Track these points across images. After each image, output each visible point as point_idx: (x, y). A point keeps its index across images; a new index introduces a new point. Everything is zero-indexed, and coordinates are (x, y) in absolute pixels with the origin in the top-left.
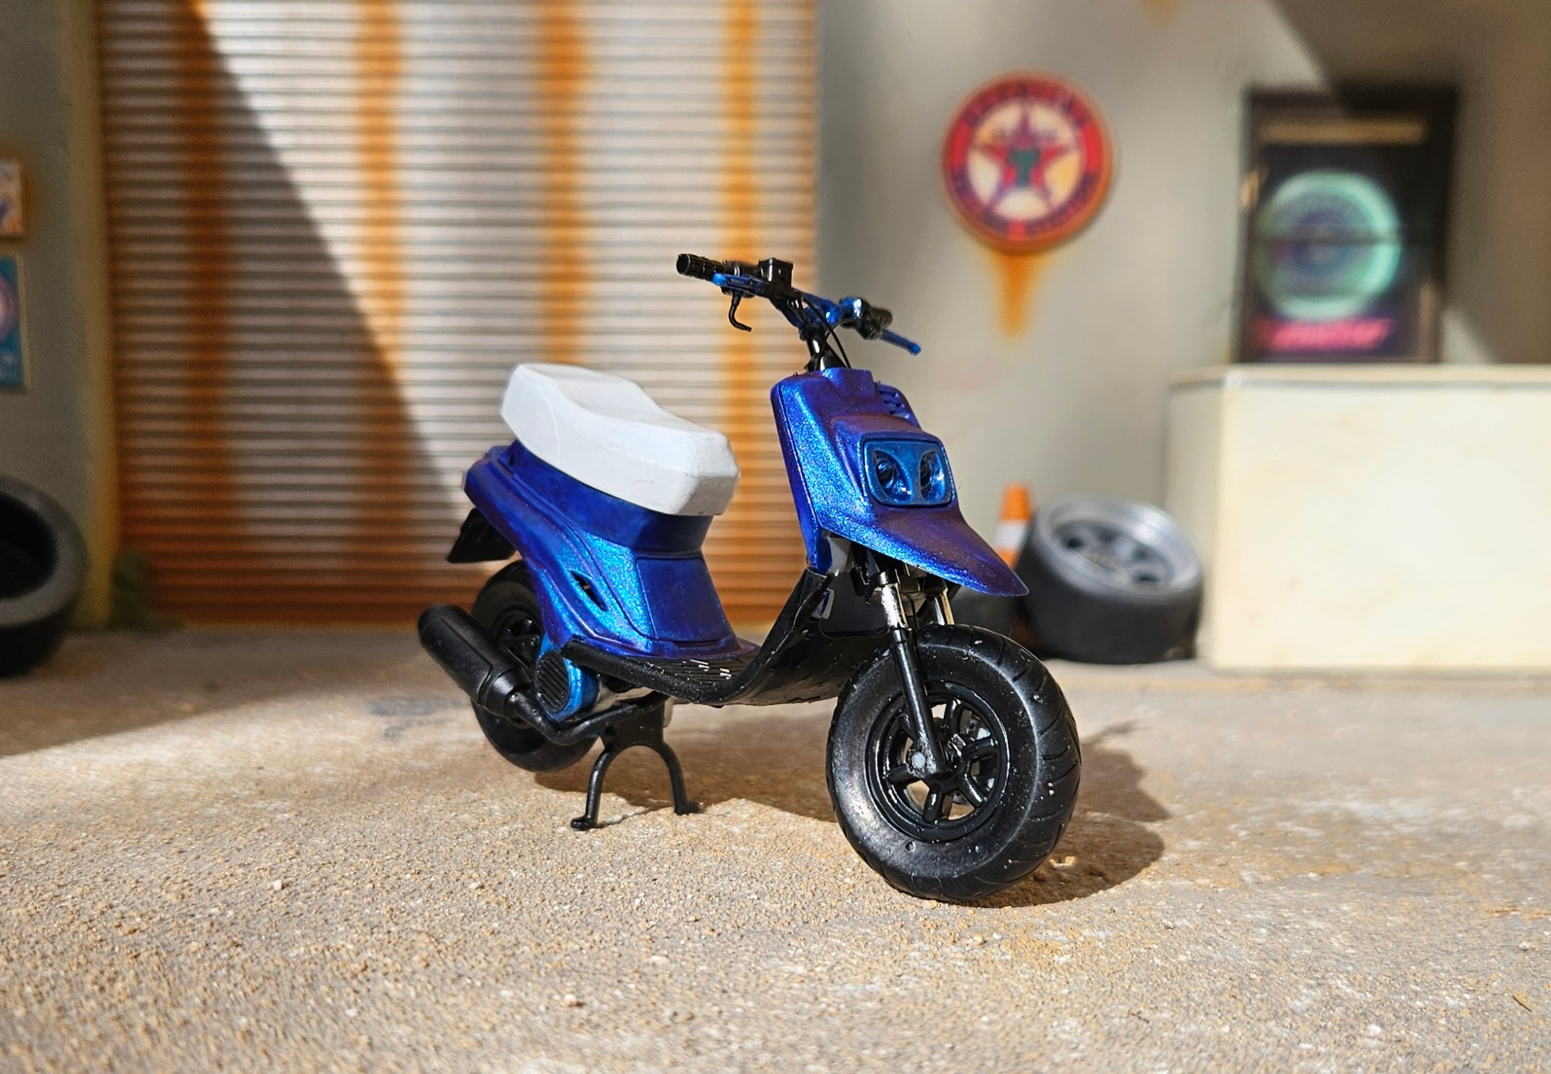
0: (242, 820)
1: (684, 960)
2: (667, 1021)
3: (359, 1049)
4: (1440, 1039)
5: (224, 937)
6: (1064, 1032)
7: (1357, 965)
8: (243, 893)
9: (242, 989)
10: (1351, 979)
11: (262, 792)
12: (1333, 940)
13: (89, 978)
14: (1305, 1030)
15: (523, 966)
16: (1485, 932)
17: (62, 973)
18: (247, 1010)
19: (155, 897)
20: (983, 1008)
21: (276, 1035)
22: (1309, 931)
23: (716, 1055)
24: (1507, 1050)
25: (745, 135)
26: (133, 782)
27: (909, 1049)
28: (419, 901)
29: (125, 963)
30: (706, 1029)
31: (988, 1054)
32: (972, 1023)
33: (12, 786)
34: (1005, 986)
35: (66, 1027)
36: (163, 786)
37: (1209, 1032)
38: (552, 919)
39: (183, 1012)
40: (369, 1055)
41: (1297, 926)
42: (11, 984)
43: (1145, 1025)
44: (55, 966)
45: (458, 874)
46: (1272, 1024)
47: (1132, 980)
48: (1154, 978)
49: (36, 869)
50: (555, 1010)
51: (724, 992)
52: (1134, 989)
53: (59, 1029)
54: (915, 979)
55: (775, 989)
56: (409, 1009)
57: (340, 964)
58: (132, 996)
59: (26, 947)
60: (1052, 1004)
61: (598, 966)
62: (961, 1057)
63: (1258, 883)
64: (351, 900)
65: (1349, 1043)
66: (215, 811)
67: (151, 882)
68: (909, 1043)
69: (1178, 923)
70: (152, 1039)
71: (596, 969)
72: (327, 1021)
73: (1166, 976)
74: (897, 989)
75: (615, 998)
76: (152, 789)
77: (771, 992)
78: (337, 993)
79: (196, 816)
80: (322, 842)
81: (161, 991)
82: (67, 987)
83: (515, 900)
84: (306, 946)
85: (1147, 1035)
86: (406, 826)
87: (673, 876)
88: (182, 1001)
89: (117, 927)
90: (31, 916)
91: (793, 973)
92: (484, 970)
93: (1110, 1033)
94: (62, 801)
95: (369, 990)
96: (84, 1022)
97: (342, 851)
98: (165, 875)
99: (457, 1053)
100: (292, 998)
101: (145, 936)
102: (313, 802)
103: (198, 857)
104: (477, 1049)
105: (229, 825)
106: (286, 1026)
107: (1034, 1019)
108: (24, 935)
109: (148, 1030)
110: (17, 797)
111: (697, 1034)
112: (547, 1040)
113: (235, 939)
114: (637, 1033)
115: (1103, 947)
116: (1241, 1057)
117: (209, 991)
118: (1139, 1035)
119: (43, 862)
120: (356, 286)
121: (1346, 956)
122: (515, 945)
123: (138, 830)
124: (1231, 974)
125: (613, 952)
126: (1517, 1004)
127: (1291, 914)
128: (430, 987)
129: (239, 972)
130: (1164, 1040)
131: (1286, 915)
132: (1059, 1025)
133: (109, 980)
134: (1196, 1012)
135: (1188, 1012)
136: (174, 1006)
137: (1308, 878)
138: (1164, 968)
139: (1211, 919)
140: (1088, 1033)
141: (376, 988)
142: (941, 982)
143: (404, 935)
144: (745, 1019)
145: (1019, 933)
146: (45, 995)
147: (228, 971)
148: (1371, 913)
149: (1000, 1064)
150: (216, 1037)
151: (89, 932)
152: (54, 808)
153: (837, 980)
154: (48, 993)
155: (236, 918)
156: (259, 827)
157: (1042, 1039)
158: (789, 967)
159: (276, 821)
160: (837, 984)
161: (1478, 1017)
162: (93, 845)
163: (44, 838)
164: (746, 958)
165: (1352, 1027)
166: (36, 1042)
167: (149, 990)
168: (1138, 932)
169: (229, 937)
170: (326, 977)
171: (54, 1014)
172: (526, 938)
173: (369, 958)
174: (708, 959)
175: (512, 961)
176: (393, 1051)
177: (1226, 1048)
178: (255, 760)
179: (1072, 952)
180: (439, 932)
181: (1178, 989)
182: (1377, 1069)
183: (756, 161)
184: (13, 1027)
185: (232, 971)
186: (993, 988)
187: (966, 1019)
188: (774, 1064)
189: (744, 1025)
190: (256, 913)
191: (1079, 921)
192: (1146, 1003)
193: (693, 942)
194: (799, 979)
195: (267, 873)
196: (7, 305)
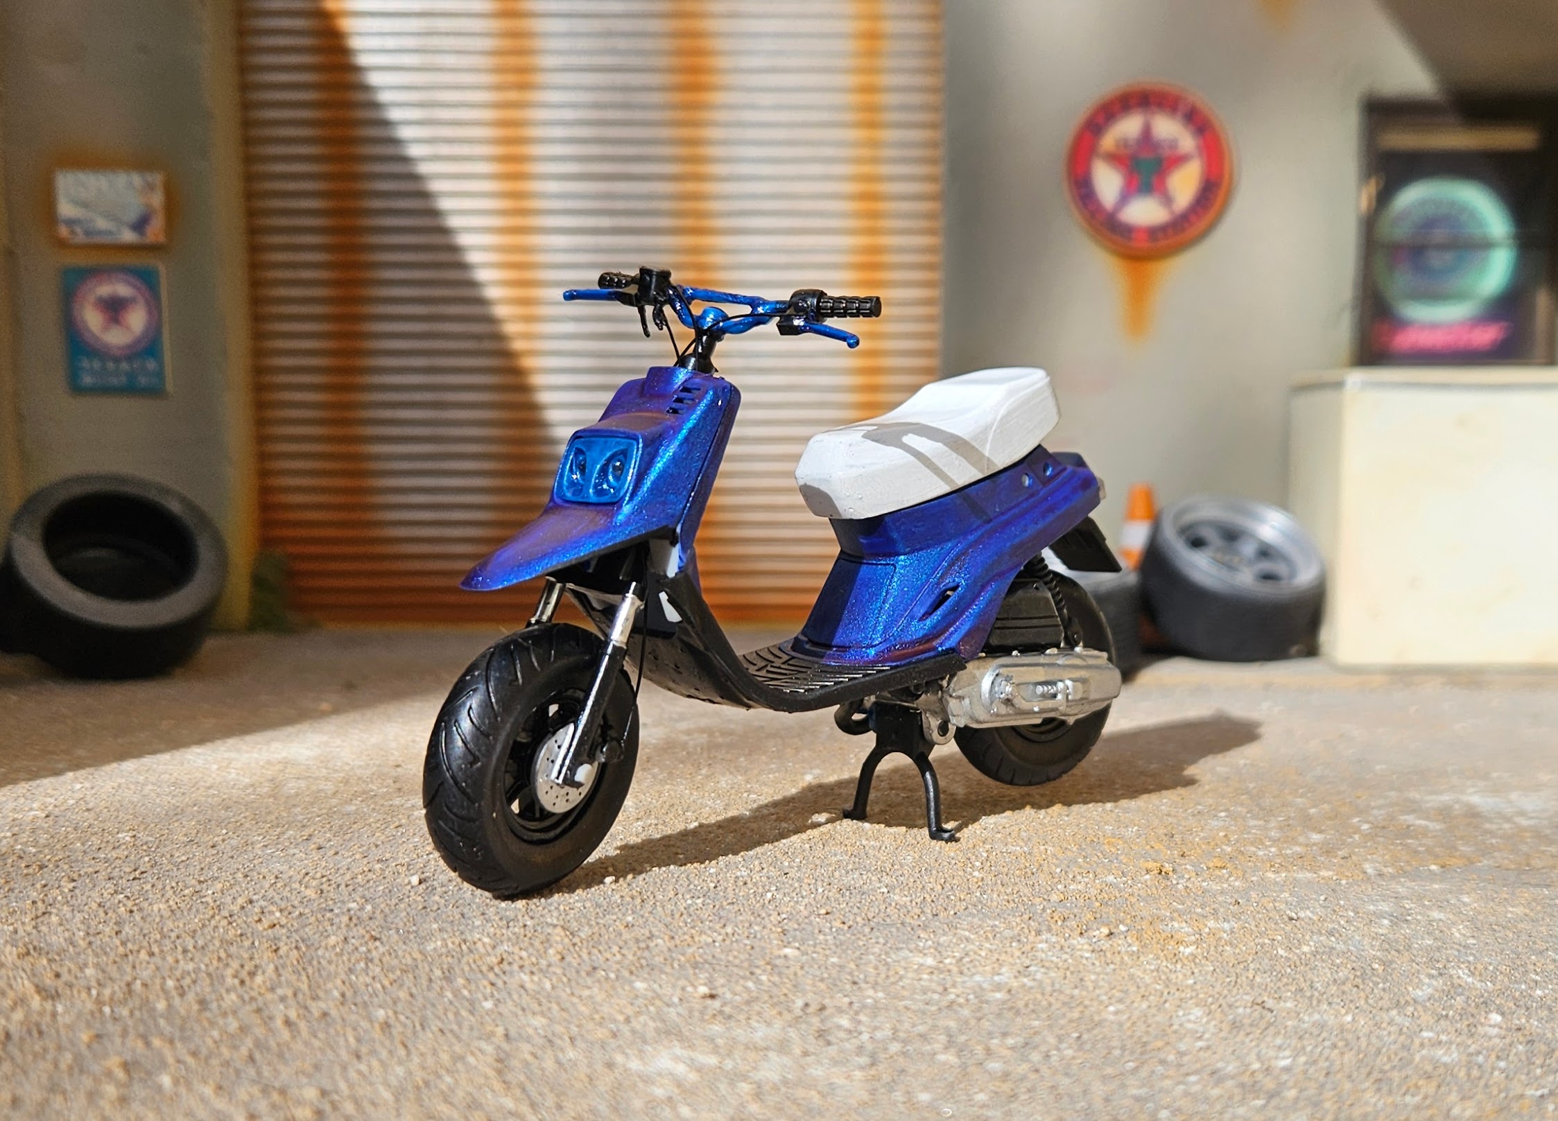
0: (379, 817)
1: (814, 952)
2: (798, 1012)
3: (494, 1040)
5: (362, 932)
6: (1189, 1021)
7: (1477, 955)
8: (381, 888)
9: (380, 982)
10: (1472, 969)
11: (399, 789)
12: (1454, 930)
13: (229, 972)
14: (1426, 1019)
15: (657, 958)
17: (203, 967)
18: (385, 1001)
19: (295, 892)
20: (1110, 999)
21: (414, 1027)
22: (1430, 922)
23: (847, 1045)
25: (873, 144)
26: (272, 780)
27: (1037, 1039)
29: (264, 957)
30: (837, 1020)
31: (1115, 1043)
32: (1099, 1013)
33: (153, 784)
34: (1132, 977)
36: (303, 784)
37: (1331, 1021)
38: (685, 912)
39: (322, 1005)
40: (505, 1046)
41: (1419, 917)
42: (152, 978)
43: (1269, 1014)
44: (196, 960)
46: (1394, 1012)
47: (1257, 970)
48: (1278, 968)
49: (177, 866)
50: (688, 1002)
51: (855, 983)
52: (1258, 979)
53: (199, 1021)
54: (1043, 970)
55: (905, 980)
56: (544, 1001)
57: (477, 957)
58: (272, 989)
59: (167, 942)
60: (1177, 993)
61: (731, 958)
62: (1088, 1046)
63: (1381, 875)
65: (1470, 1031)
66: (354, 808)
67: (290, 877)
68: (1036, 1033)
69: (1302, 914)
70: (291, 1031)
71: (728, 961)
72: (464, 1013)
73: (1290, 966)
74: (1025, 980)
75: (747, 989)
76: (291, 787)
77: (901, 984)
78: (473, 987)
79: (335, 813)
81: (300, 984)
82: (208, 981)
83: (649, 893)
84: (444, 940)
85: (1271, 1025)
87: (804, 870)
88: (321, 994)
89: (257, 922)
91: (922, 965)
92: (618, 963)
93: (1234, 1023)
94: (203, 799)
95: (505, 983)
96: (225, 1014)
98: (304, 871)
99: (592, 1044)
100: (429, 990)
101: (284, 931)
103: (336, 853)
104: (611, 1040)
105: (368, 822)
106: (423, 1018)
107: (1159, 1009)
108: (165, 930)
109: (288, 1023)
110: (158, 795)
111: (828, 1024)
112: (680, 1031)
113: (373, 933)
114: (769, 1024)
115: (1227, 938)
116: (1364, 1045)
117: (347, 984)
118: (1263, 1025)
119: (184, 858)
120: (492, 293)
121: (1467, 947)
122: (649, 938)
123: (278, 827)
124: (1354, 965)
125: (746, 945)
127: (1413, 906)
128: (565, 979)
129: (377, 966)
130: (1288, 1029)
131: (1407, 906)
132: (1184, 1015)
133: (249, 973)
134: (1319, 1001)
135: (1311, 1001)
136: (313, 999)
137: (1429, 870)
138: (1288, 959)
139: (1334, 911)
140: (1213, 1023)
141: (512, 980)
142: (1068, 973)
143: (539, 929)
144: (876, 1009)
145: (1145, 925)
146: (186, 989)
147: (366, 964)
148: (1491, 904)
149: (1127, 1053)
150: (355, 1029)
151: (230, 927)
152: (195, 805)
153: (966, 971)
154: (189, 987)
155: (374, 913)
156: (397, 824)
157: (1167, 1028)
158: (918, 959)
159: (414, 817)
160: (966, 976)
162: (233, 842)
163: (185, 835)
164: (876, 950)
165: (1472, 1015)
166: (177, 1035)
167: (289, 983)
168: (1262, 924)
169: (367, 932)
170: (463, 970)
171: (196, 1007)
172: (660, 931)
173: (505, 951)
174: (839, 951)
175: (646, 954)
176: (529, 1042)
177: (1350, 1036)
178: (392, 758)
179: (1197, 943)
180: (574, 925)
181: (1302, 979)
182: (1498, 1058)
183: (884, 169)
184: (155, 1020)
185: (370, 964)
186: (1120, 978)
187: (1093, 1009)
188: (904, 1054)
189: (874, 1016)
190: (393, 907)
191: (1203, 912)
192: (1270, 993)
193: (825, 935)
194: (928, 971)
195: (405, 868)
196: (150, 313)
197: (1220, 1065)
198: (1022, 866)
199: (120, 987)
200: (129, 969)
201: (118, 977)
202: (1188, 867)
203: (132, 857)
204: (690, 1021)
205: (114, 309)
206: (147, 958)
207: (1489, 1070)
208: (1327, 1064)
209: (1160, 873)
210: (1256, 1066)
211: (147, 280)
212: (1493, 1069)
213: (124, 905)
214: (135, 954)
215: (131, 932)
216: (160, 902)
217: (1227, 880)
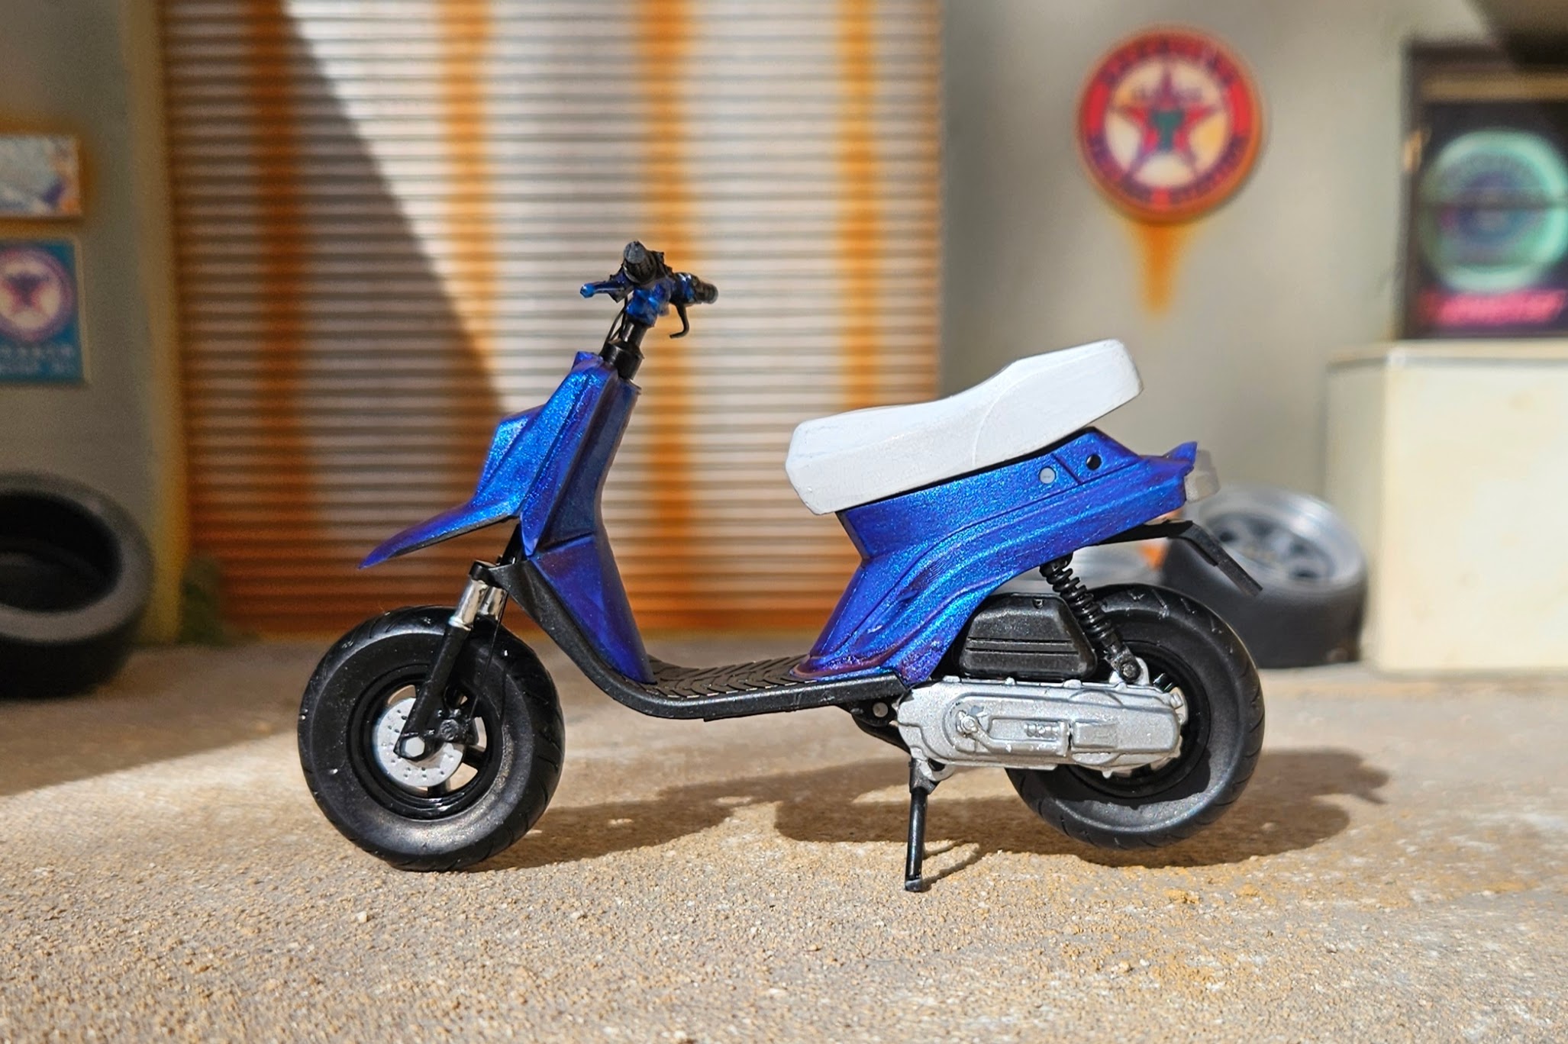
0: (324, 848)
1: (804, 993)
5: (304, 974)
7: (1536, 989)
8: (325, 926)
9: (324, 1030)
10: (1530, 1004)
12: (1509, 962)
13: (157, 1019)
15: (629, 1001)
17: (128, 1014)
19: (229, 932)
22: (1483, 954)
25: (864, 98)
26: (205, 808)
28: (516, 933)
29: (196, 1003)
33: (74, 814)
34: (1154, 1016)
36: (238, 812)
38: (660, 949)
41: (1470, 948)
42: (72, 1027)
44: (120, 1007)
45: (558, 903)
47: (1292, 1009)
48: (1315, 1005)
49: (100, 903)
51: (848, 1026)
52: (1293, 1018)
54: (1056, 1010)
55: (903, 1023)
57: (431, 1001)
59: (88, 987)
60: (1204, 1035)
61: (711, 1000)
63: (1429, 902)
64: (442, 932)
66: (295, 838)
67: (224, 915)
69: (1342, 946)
71: (708, 1004)
73: (1328, 1004)
74: (1036, 1021)
75: (729, 1034)
76: (225, 816)
77: (898, 1026)
78: (427, 1032)
79: (273, 843)
81: (235, 1032)
82: (134, 1029)
83: (621, 929)
84: (394, 982)
87: (792, 902)
89: (188, 964)
90: (94, 953)
91: (922, 1006)
92: (586, 1006)
94: (128, 829)
95: (461, 1029)
98: (240, 908)
101: (218, 974)
103: (276, 888)
105: (310, 853)
108: (87, 974)
110: (79, 826)
113: (316, 976)
115: (1259, 973)
117: (287, 1032)
119: (107, 895)
120: (443, 268)
121: (1523, 980)
122: (620, 979)
123: (211, 860)
124: (1399, 1001)
125: (727, 985)
127: (1464, 935)
128: (528, 1025)
129: (321, 1011)
131: (1458, 936)
133: (179, 1021)
137: (1482, 896)
138: (1326, 995)
139: (1377, 942)
141: (469, 1027)
142: (1083, 1013)
143: (499, 969)
145: (1168, 959)
146: (110, 1039)
147: (309, 1010)
148: (1551, 932)
151: (158, 970)
152: (119, 837)
153: (970, 1012)
154: (113, 1036)
155: (317, 953)
156: (342, 855)
158: (918, 999)
160: (970, 1017)
162: (162, 877)
164: (872, 989)
167: (223, 1031)
168: (1298, 957)
169: (309, 974)
170: (415, 1015)
172: (633, 971)
173: (462, 994)
174: (830, 991)
175: (617, 996)
179: (1226, 979)
180: (538, 964)
181: (1341, 1018)
183: (875, 127)
185: (312, 1010)
186: (1141, 1019)
190: (338, 947)
191: (1234, 945)
192: (1306, 1033)
193: (815, 973)
194: (929, 1012)
195: (351, 904)
196: (64, 292)
198: (1033, 896)
199: (37, 1038)
200: (46, 1018)
201: (34, 1026)
202: (1216, 895)
203: (50, 894)
205: (25, 289)
206: (66, 1005)
209: (1185, 902)
211: (61, 256)
213: (41, 947)
214: (52, 1001)
215: (49, 977)
216: (81, 943)
217: (1259, 909)
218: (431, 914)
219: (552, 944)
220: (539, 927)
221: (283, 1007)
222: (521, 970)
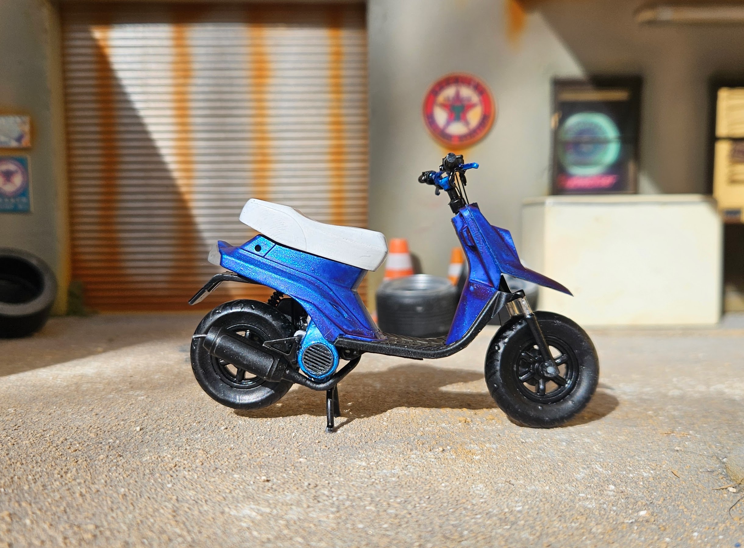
0: (123, 400)
1: (313, 460)
2: (306, 488)
3: (172, 502)
4: (640, 491)
5: (115, 453)
6: (477, 490)
7: (604, 458)
8: (123, 432)
9: (122, 476)
10: (602, 464)
11: (132, 387)
12: (594, 447)
13: (56, 472)
14: (581, 488)
15: (244, 464)
16: (660, 443)
17: (44, 469)
18: (124, 485)
19: (85, 435)
20: (442, 480)
21: (137, 496)
22: (584, 443)
23: (326, 502)
24: (669, 495)
26: (76, 384)
27: (410, 499)
28: (199, 435)
29: (71, 465)
30: (322, 491)
31: (445, 500)
32: (437, 487)
33: (24, 386)
34: (452, 470)
35: (46, 493)
36: (89, 385)
37: (540, 489)
38: (257, 442)
39: (96, 486)
40: (177, 505)
41: (579, 441)
42: (22, 475)
43: (512, 486)
44: (41, 467)
45: (216, 423)
46: (567, 485)
47: (507, 466)
48: (517, 465)
49: (34, 423)
50: (257, 483)
51: (331, 474)
52: (508, 470)
53: (43, 494)
54: (413, 467)
55: (352, 473)
56: (194, 484)
57: (165, 464)
58: (75, 480)
59: (29, 458)
60: (472, 477)
61: (276, 463)
62: (433, 502)
64: (170, 435)
65: (600, 493)
66: (112, 396)
67: (84, 428)
68: (410, 496)
69: (527, 440)
70: (83, 499)
71: (275, 465)
72: (159, 489)
73: (522, 464)
74: (406, 472)
75: (284, 477)
76: (84, 387)
78: (163, 477)
79: (103, 398)
80: (157, 409)
81: (87, 477)
82: (47, 476)
83: (241, 434)
84: (151, 456)
85: (513, 491)
86: (194, 401)
87: (309, 422)
88: (96, 481)
89: (69, 449)
90: (31, 444)
91: (360, 465)
92: (227, 466)
93: (497, 490)
94: (46, 392)
95: (177, 475)
96: (54, 491)
97: (166, 413)
98: (90, 425)
99: (215, 503)
100: (144, 479)
101: (81, 453)
102: (154, 391)
103: (104, 417)
104: (223, 502)
105: (118, 402)
106: (141, 492)
107: (464, 484)
108: (28, 453)
109: (81, 495)
110: (26, 391)
111: (319, 493)
112: (253, 497)
113: (120, 453)
114: (293, 493)
115: (495, 452)
116: (554, 500)
117: (108, 477)
118: (510, 491)
119: (37, 420)
121: (600, 455)
122: (241, 454)
123: (78, 405)
124: (550, 463)
125: (283, 457)
126: (674, 475)
128: (203, 474)
129: (121, 468)
130: (521, 493)
131: (573, 436)
132: (475, 487)
133: (65, 472)
134: (534, 480)
135: (531, 480)
136: (93, 484)
138: (521, 461)
139: (542, 438)
140: (488, 491)
141: (180, 475)
142: (424, 469)
143: (192, 450)
144: (339, 486)
145: (458, 446)
146: (37, 480)
147: (116, 468)
148: (611, 435)
149: (450, 505)
150: (111, 498)
151: (57, 451)
152: (42, 395)
153: (379, 468)
154: (38, 479)
155: (120, 444)
156: (131, 403)
157: (468, 494)
158: (359, 463)
159: (138, 400)
160: (379, 470)
161: (656, 481)
162: (59, 412)
163: (38, 409)
164: (340, 459)
165: (602, 486)
166: (33, 501)
167: (82, 476)
168: (510, 444)
169: (117, 453)
170: (159, 470)
171: (41, 488)
172: (245, 451)
173: (178, 461)
174: (324, 459)
175: (239, 462)
176: (187, 503)
177: (547, 496)
178: (129, 373)
179: (481, 454)
180: (208, 449)
181: (527, 470)
182: (613, 505)
184: (23, 495)
185: (118, 468)
186: (447, 471)
187: (435, 485)
188: (352, 506)
189: (339, 489)
190: (128, 441)
191: (484, 440)
192: (513, 477)
193: (318, 452)
194: (363, 468)
195: (134, 423)
196: (23, 177)
197: (490, 510)
198: (405, 419)
199: (8, 480)
200: (12, 471)
201: (7, 475)
202: (478, 419)
203: (14, 420)
204: (258, 492)
205: (8, 176)
206: (20, 466)
207: (609, 511)
208: (537, 509)
209: (465, 422)
210: (507, 510)
211: (22, 163)
212: (610, 510)
213: (11, 442)
214: (15, 464)
215: (13, 454)
216: (26, 440)
217: (495, 425)
218: (166, 427)
219: (213, 440)
220: (208, 433)
221: (106, 466)
222: (201, 451)
